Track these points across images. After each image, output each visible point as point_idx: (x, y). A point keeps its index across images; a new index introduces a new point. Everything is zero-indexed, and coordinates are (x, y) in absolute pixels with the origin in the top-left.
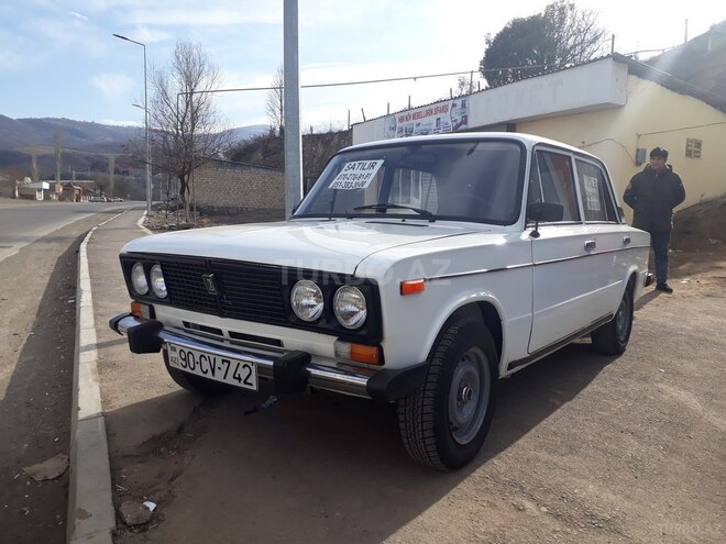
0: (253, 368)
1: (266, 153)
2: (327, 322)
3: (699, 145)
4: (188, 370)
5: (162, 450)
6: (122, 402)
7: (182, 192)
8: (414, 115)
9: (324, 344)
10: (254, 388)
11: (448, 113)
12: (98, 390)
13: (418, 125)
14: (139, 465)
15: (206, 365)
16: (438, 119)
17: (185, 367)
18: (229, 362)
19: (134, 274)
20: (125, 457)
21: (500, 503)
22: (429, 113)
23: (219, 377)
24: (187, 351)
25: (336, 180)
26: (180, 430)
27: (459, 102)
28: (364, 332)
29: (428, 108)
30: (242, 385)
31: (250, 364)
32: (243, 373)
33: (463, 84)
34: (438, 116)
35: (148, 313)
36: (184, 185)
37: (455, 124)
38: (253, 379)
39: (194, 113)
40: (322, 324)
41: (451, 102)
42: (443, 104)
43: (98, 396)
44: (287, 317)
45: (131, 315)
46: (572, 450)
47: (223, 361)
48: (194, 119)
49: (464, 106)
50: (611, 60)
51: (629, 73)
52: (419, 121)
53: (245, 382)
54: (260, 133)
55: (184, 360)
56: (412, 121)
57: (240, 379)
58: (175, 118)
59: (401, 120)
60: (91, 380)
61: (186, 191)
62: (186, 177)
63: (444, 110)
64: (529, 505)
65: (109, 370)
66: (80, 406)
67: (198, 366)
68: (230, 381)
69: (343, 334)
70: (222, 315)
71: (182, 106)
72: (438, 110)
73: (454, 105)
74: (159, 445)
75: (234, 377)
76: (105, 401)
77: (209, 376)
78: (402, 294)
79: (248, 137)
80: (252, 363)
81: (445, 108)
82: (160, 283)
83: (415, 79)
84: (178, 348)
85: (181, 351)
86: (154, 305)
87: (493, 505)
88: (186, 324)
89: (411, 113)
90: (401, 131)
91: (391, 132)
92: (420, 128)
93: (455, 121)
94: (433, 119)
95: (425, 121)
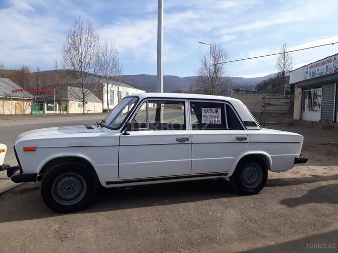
8: (316, 65)
11: (332, 63)
13: (318, 70)
16: (327, 66)
22: (323, 63)
27: (337, 57)
29: (323, 61)
34: (328, 64)
37: (335, 68)
41: (333, 58)
42: (329, 58)
52: (317, 68)
56: (315, 68)
59: (310, 68)
63: (330, 61)
72: (327, 62)
73: (335, 59)
78: (24, 151)
81: (331, 60)
83: (333, 44)
89: (315, 64)
90: (310, 74)
91: (306, 75)
92: (319, 71)
93: (335, 67)
94: (325, 66)
95: (321, 68)
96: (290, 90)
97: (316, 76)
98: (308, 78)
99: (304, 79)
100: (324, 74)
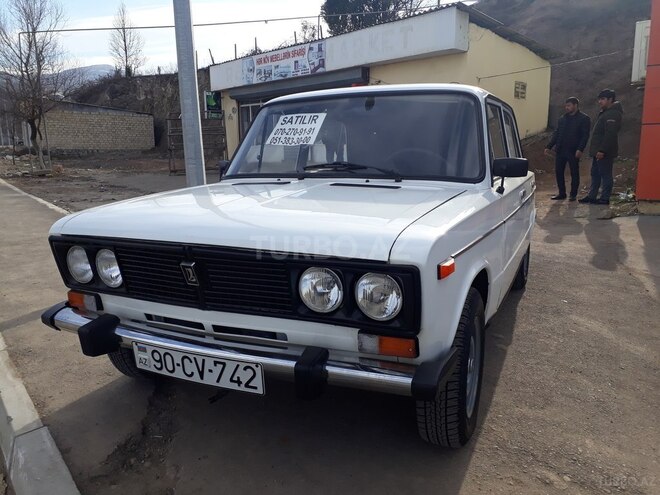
0: (258, 371)
1: (114, 94)
2: (348, 313)
3: (524, 87)
4: (164, 372)
5: (132, 461)
6: (59, 402)
7: (33, 137)
8: (272, 58)
9: (343, 337)
10: (260, 391)
11: (306, 56)
12: (24, 389)
13: (277, 67)
14: (113, 487)
15: (191, 368)
16: (296, 62)
17: (161, 369)
18: (224, 364)
19: (70, 260)
20: (93, 479)
21: (525, 478)
22: (287, 55)
23: (210, 380)
24: (162, 352)
25: (272, 135)
26: (144, 431)
27: (315, 46)
28: (397, 324)
29: (285, 51)
30: (242, 388)
31: (253, 366)
32: (245, 376)
33: (305, 27)
34: (297, 58)
35: (94, 304)
36: (35, 130)
37: (312, 67)
38: (258, 382)
39: (39, 54)
40: (340, 316)
41: (307, 47)
43: (27, 398)
44: (295, 308)
45: (68, 305)
46: (548, 401)
47: (216, 363)
48: (40, 60)
49: (320, 49)
50: (454, 9)
51: (471, 21)
52: (276, 63)
53: (247, 385)
54: (105, 73)
55: (160, 361)
56: (270, 64)
57: (239, 382)
58: (17, 59)
59: (259, 62)
60: (10, 377)
61: (38, 135)
62: (36, 122)
63: (301, 53)
64: (552, 476)
65: (26, 360)
66: (10, 414)
67: (179, 370)
68: (225, 383)
69: (367, 326)
70: (203, 307)
71: (25, 47)
72: (295, 54)
73: (311, 49)
74: (126, 456)
75: (231, 380)
76: (39, 405)
77: (196, 378)
78: (439, 278)
79: (93, 77)
80: (257, 365)
81: (303, 50)
82: (113, 273)
83: (266, 21)
84: (150, 350)
85: (154, 351)
86: (100, 294)
87: (518, 482)
88: (149, 317)
89: (269, 55)
90: (260, 73)
91: (250, 74)
92: (279, 70)
93: (313, 64)
94: (291, 61)
95: (283, 63)
96: (214, 104)
97: (274, 78)
98: (255, 80)
99: (245, 83)
100: (290, 76)
